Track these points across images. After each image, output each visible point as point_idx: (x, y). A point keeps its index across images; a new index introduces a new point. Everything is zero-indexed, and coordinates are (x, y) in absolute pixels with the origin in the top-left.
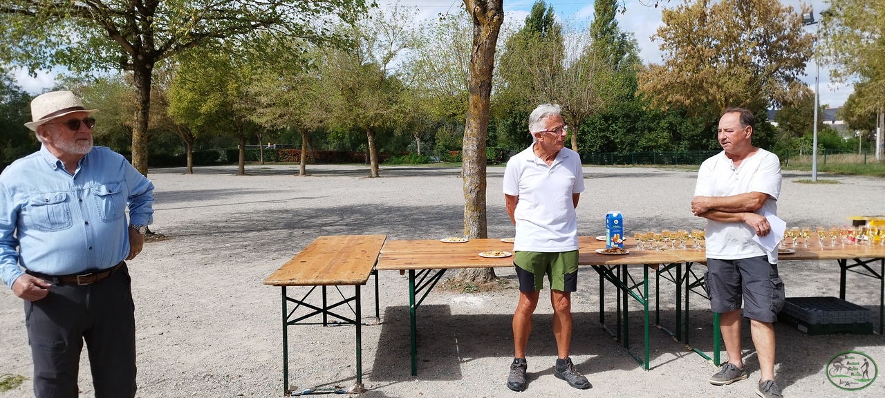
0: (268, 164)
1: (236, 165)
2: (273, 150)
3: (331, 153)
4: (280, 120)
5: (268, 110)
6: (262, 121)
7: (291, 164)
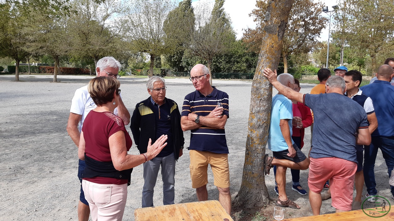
0: (33, 74)
1: (14, 74)
2: (36, 67)
3: (70, 69)
4: (41, 50)
5: (33, 44)
6: (30, 50)
7: (47, 75)
